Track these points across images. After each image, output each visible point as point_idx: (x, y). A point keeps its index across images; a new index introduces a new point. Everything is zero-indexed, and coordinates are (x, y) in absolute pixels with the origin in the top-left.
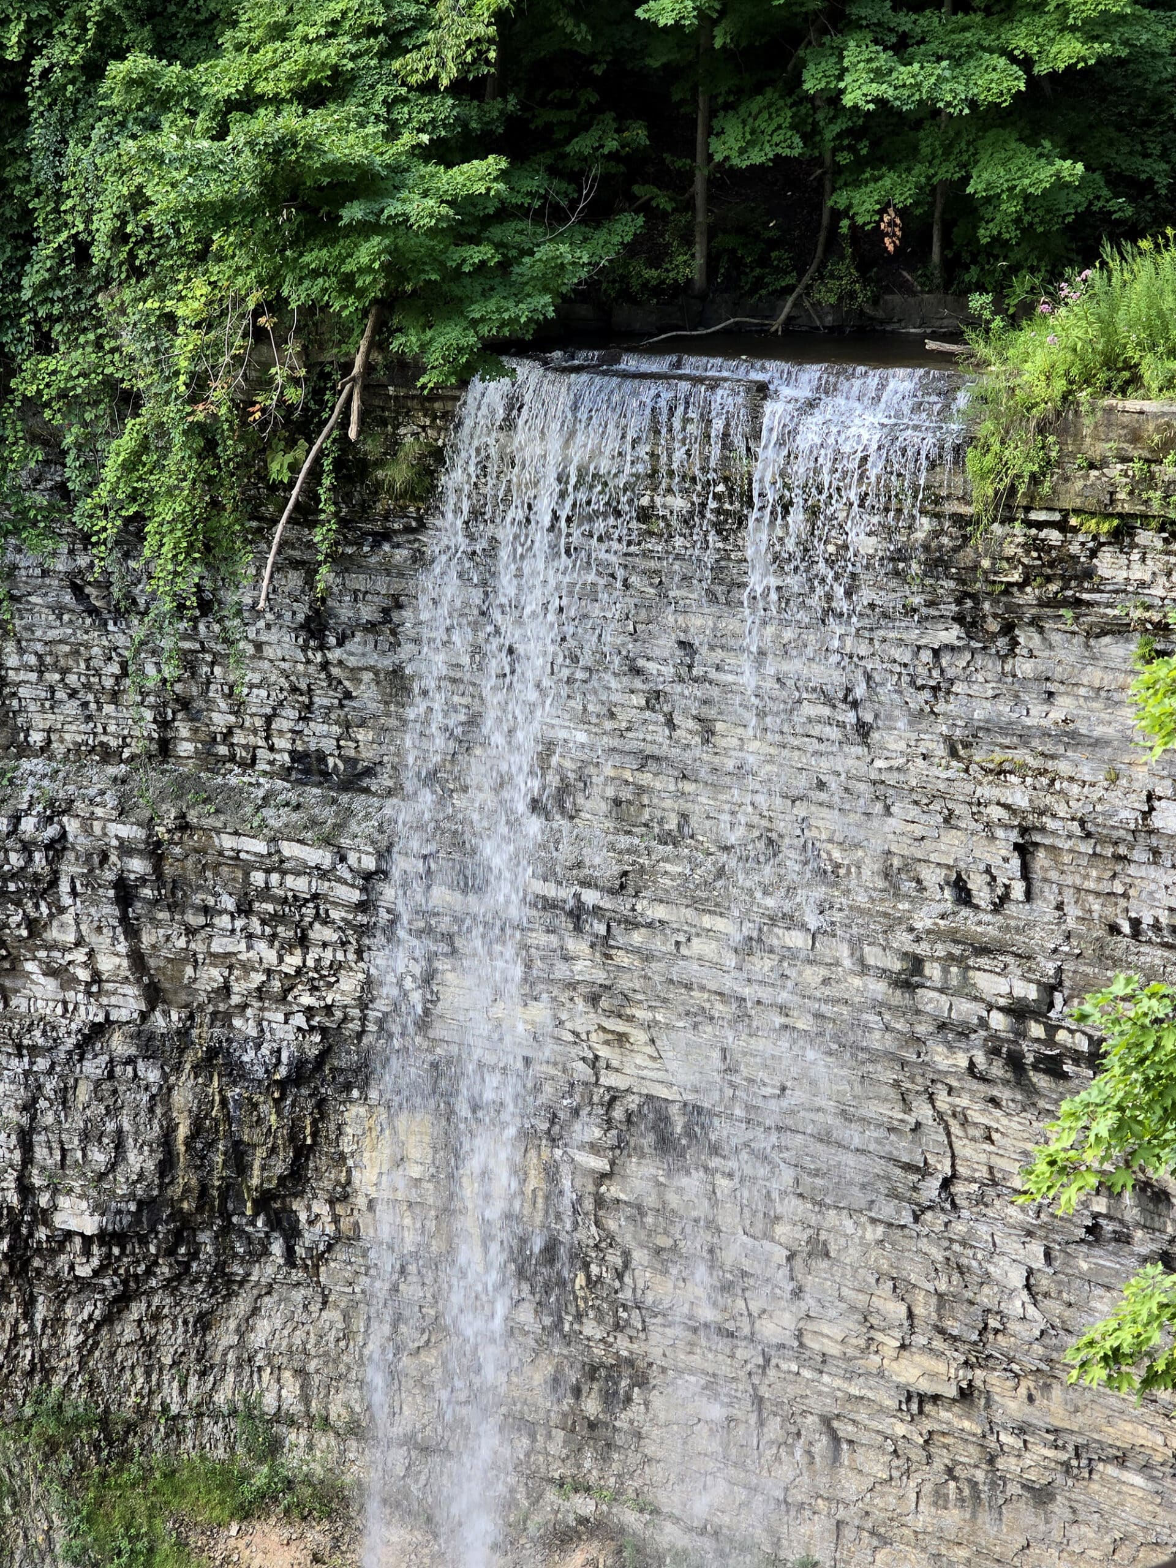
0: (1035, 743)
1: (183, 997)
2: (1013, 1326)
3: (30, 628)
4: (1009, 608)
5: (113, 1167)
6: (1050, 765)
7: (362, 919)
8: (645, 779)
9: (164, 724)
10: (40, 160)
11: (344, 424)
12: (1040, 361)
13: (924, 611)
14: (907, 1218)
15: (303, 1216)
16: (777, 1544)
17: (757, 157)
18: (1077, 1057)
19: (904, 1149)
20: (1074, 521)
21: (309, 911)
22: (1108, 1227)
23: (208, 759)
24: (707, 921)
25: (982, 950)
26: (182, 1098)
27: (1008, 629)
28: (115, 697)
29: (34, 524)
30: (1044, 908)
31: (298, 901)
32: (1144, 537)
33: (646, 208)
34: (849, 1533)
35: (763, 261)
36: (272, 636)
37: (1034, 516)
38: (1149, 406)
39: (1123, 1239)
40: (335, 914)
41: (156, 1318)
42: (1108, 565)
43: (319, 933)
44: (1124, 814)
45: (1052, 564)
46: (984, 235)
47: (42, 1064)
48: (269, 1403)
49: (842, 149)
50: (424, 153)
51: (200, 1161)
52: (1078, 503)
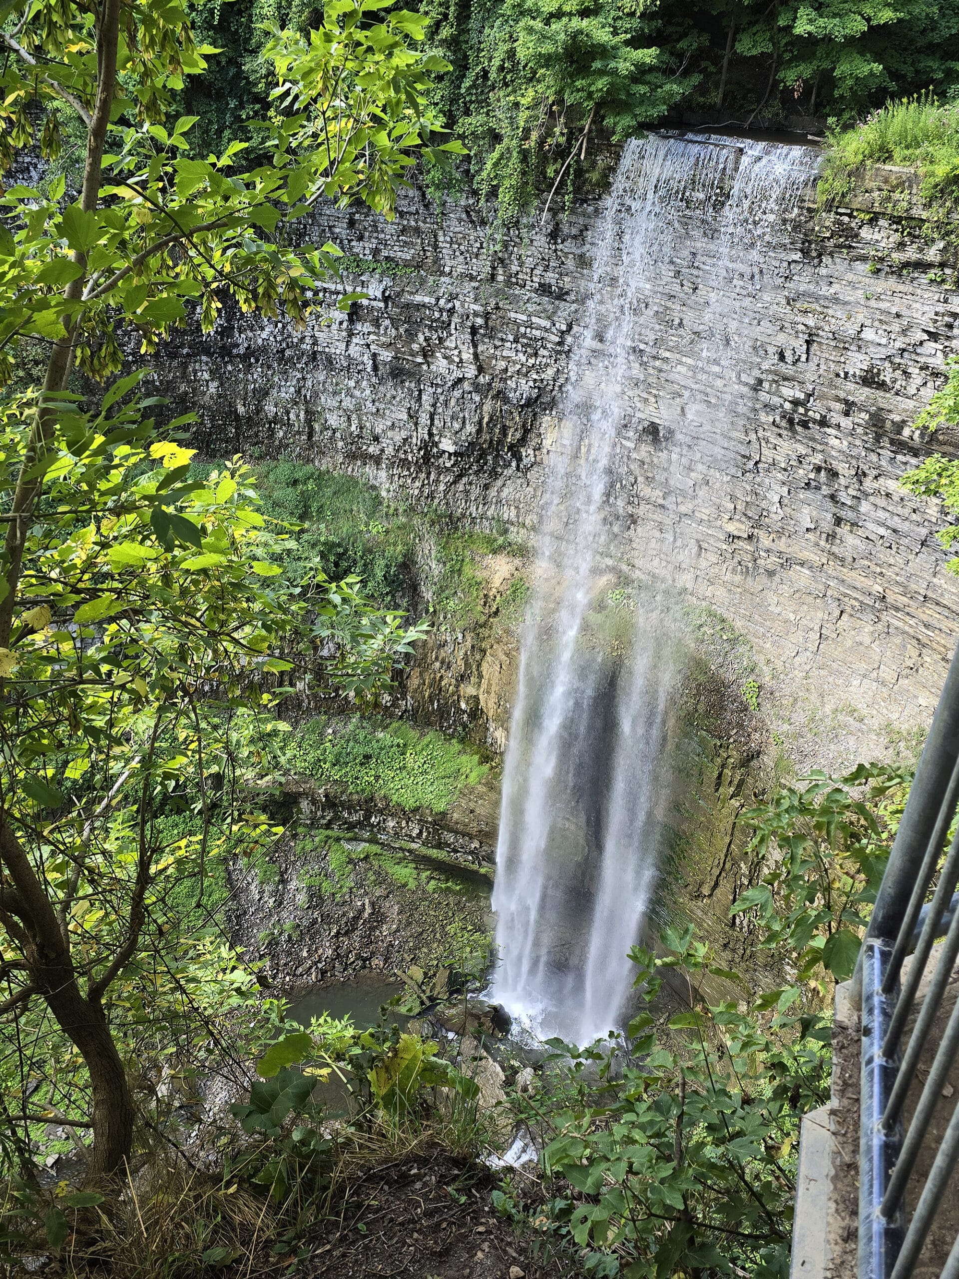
0: (821, 302)
1: (491, 371)
2: (772, 515)
3: (448, 226)
4: (822, 247)
5: (461, 430)
6: (825, 310)
7: (558, 348)
8: (669, 304)
9: (494, 268)
10: (473, 35)
11: (579, 155)
12: (853, 146)
13: (789, 246)
14: (740, 474)
15: (524, 454)
16: (674, 581)
17: (754, 52)
18: (815, 421)
19: (744, 450)
20: (855, 214)
21: (539, 343)
22: (813, 483)
23: (508, 283)
24: (684, 359)
25: (786, 379)
26: (487, 408)
27: (820, 256)
28: (477, 256)
29: (454, 187)
30: (812, 365)
31: (536, 340)
32: (882, 222)
33: (703, 71)
34: (700, 580)
35: (744, 98)
36: (537, 238)
37: (839, 210)
38: (894, 169)
39: (818, 488)
40: (549, 346)
41: (470, 484)
42: (866, 233)
43: (542, 352)
44: (851, 332)
45: (843, 231)
46: (836, 94)
47: (439, 390)
48: (506, 516)
49: (786, 51)
50: (627, 43)
51: (491, 431)
52: (859, 206)
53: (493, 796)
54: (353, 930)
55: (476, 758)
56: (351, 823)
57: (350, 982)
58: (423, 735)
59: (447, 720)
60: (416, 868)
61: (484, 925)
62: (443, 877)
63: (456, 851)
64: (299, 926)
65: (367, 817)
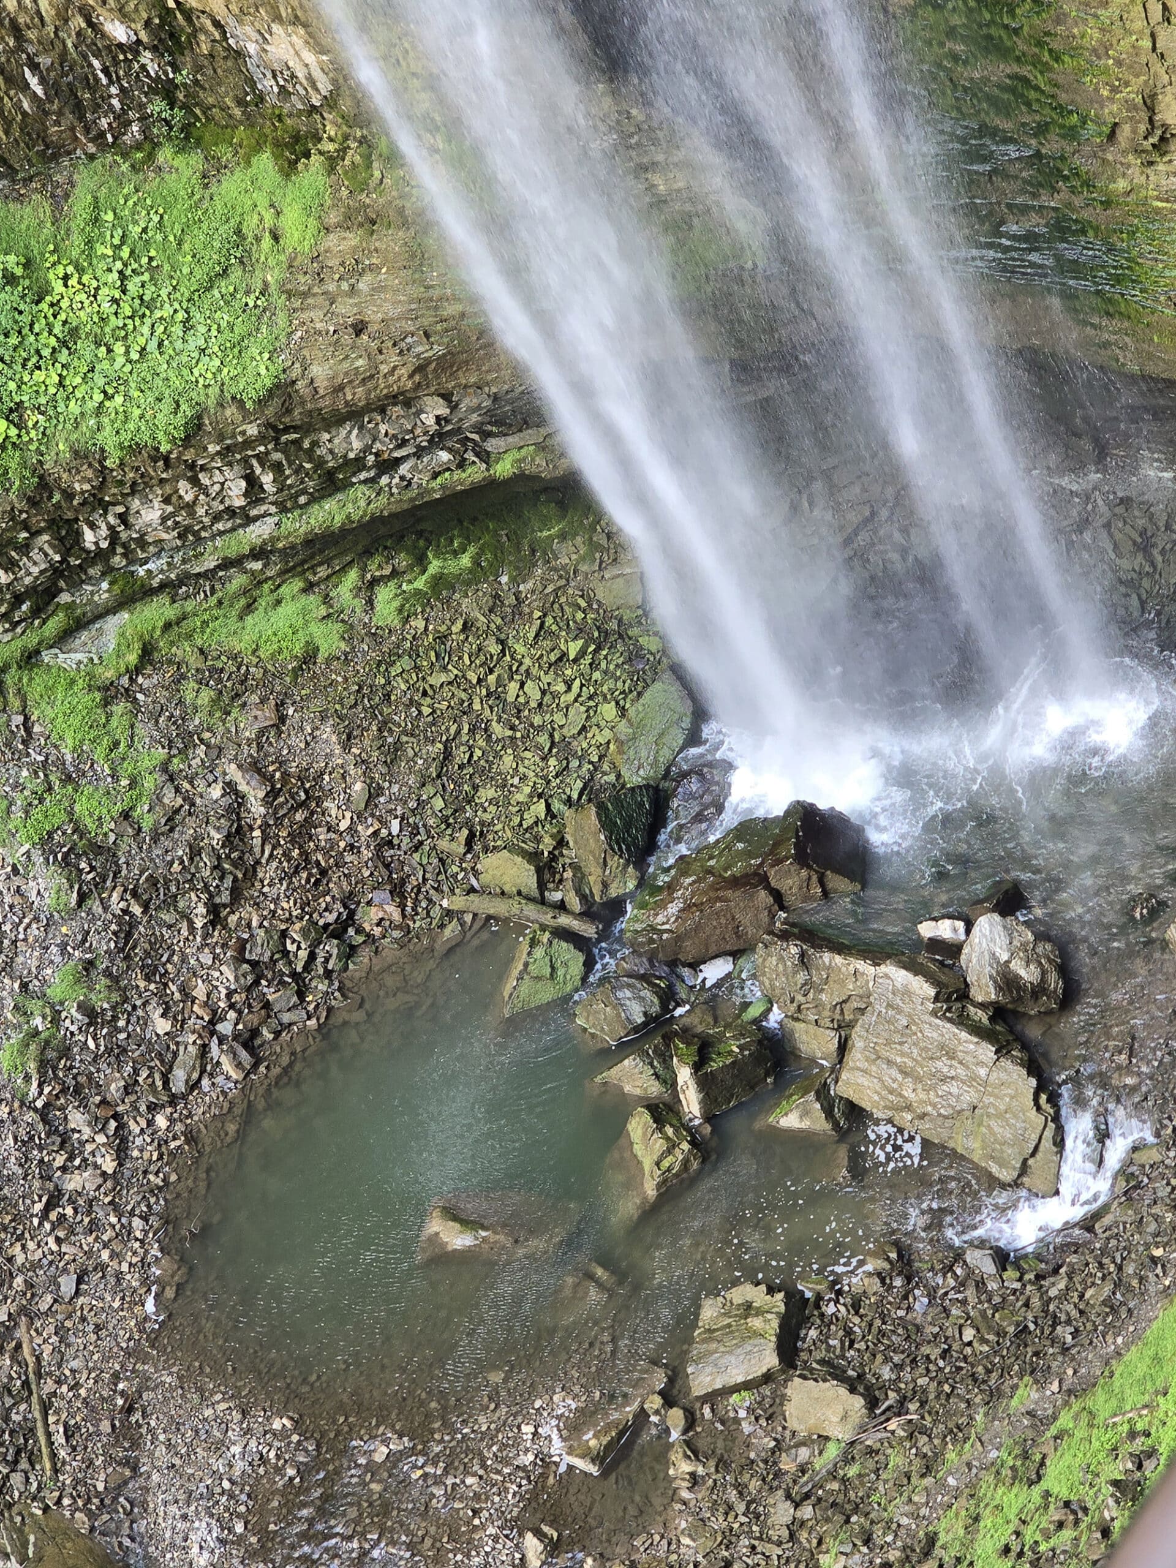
53: (391, 241)
54: (251, 873)
55: (265, 162)
56: (31, 591)
57: (337, 1019)
58: (59, 199)
59: (100, 103)
60: (309, 588)
61: (608, 616)
62: (402, 560)
63: (388, 466)
64: (89, 965)
65: (69, 541)
